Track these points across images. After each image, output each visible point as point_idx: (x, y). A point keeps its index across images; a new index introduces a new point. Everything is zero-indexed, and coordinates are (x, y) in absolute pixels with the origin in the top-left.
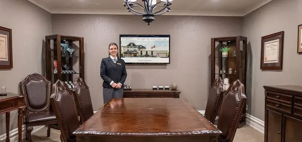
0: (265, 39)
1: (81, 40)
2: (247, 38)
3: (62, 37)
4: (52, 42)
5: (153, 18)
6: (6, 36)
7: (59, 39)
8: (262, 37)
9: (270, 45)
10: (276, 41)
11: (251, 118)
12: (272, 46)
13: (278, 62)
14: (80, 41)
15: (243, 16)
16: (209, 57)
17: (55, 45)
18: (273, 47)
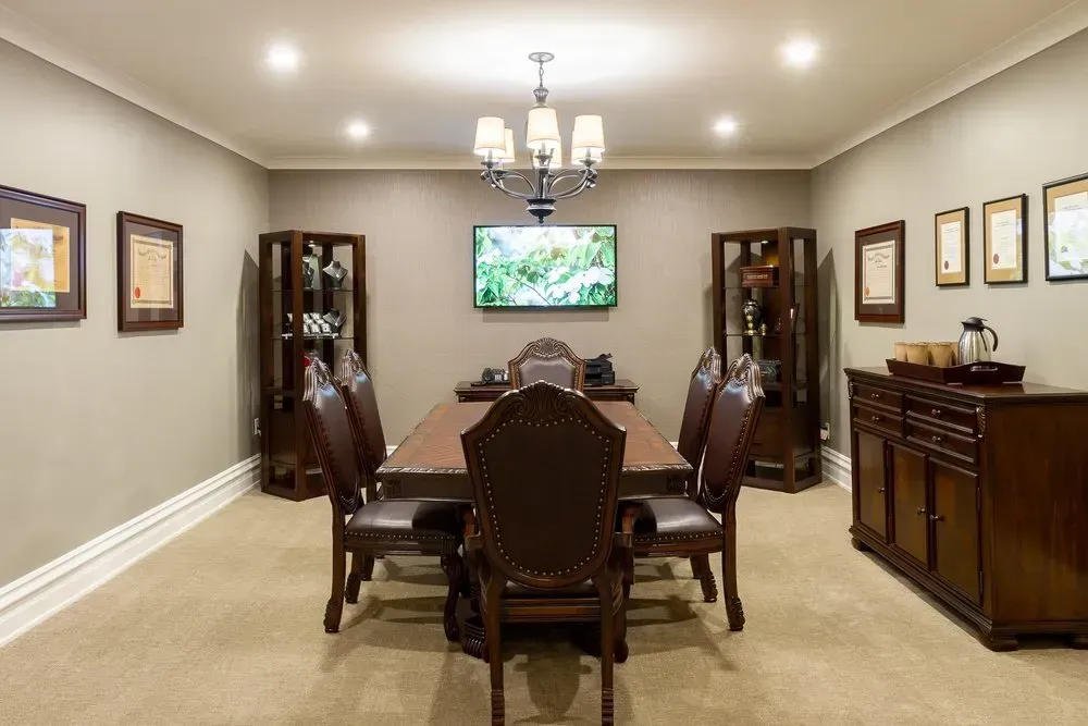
0: (865, 236)
1: (357, 243)
2: (815, 231)
3: (308, 237)
4: (277, 249)
5: (552, 208)
6: (171, 243)
7: (298, 243)
8: (857, 232)
9: (877, 255)
10: (889, 246)
11: (830, 457)
12: (880, 257)
13: (893, 302)
14: (355, 246)
15: (810, 168)
16: (707, 294)
17: (287, 260)
18: (883, 260)
